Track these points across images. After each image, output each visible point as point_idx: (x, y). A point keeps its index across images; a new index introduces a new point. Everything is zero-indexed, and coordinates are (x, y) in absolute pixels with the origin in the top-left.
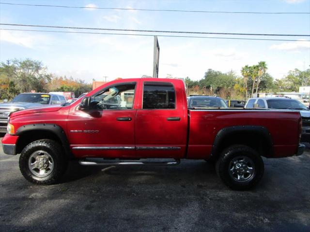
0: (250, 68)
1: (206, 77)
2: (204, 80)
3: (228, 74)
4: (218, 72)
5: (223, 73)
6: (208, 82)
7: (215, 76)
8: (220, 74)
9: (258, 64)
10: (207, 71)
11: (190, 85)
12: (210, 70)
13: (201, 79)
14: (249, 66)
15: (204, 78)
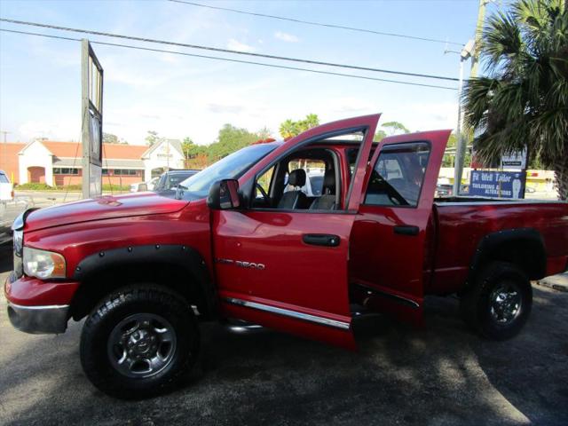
0: (293, 124)
1: (220, 138)
2: (218, 144)
3: (259, 135)
4: (242, 130)
5: (250, 132)
6: (226, 148)
7: (236, 137)
8: (246, 133)
9: (306, 119)
10: (222, 128)
11: (193, 153)
12: (228, 125)
13: (212, 142)
14: (292, 122)
15: (218, 141)
